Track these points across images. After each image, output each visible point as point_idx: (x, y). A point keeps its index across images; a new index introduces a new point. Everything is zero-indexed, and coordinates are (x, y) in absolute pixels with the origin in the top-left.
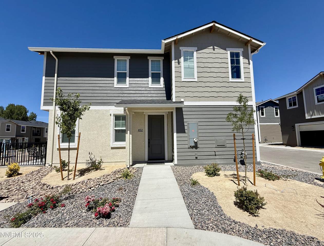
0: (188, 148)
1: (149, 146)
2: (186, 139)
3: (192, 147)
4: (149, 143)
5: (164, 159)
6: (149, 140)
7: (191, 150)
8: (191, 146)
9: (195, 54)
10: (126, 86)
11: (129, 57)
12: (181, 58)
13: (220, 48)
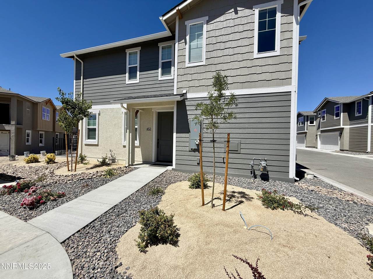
0: (189, 151)
1: (158, 147)
2: (187, 140)
4: (158, 143)
6: (158, 140)
8: (192, 149)
9: (205, 26)
10: (138, 81)
11: (140, 48)
12: (186, 36)
13: (243, 9)
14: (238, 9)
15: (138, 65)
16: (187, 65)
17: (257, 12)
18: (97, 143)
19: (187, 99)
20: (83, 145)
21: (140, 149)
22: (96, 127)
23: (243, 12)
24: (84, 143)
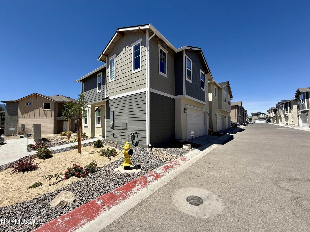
0: (110, 129)
9: (115, 59)
10: (101, 91)
11: (102, 73)
12: (109, 66)
13: (128, 47)
14: (127, 47)
15: (101, 82)
16: (110, 81)
17: (132, 47)
18: (87, 126)
19: (109, 100)
20: (84, 127)
21: (101, 129)
22: (87, 117)
23: (128, 48)
24: (84, 126)
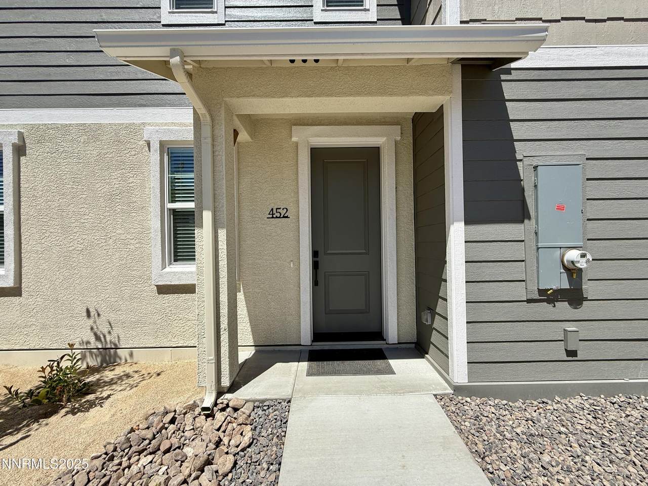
0: (529, 301)
1: (315, 283)
2: (516, 251)
3: (549, 297)
4: (316, 266)
5: (379, 335)
6: (315, 254)
7: (544, 310)
8: (542, 292)
18: (10, 283)
22: (5, 208)
